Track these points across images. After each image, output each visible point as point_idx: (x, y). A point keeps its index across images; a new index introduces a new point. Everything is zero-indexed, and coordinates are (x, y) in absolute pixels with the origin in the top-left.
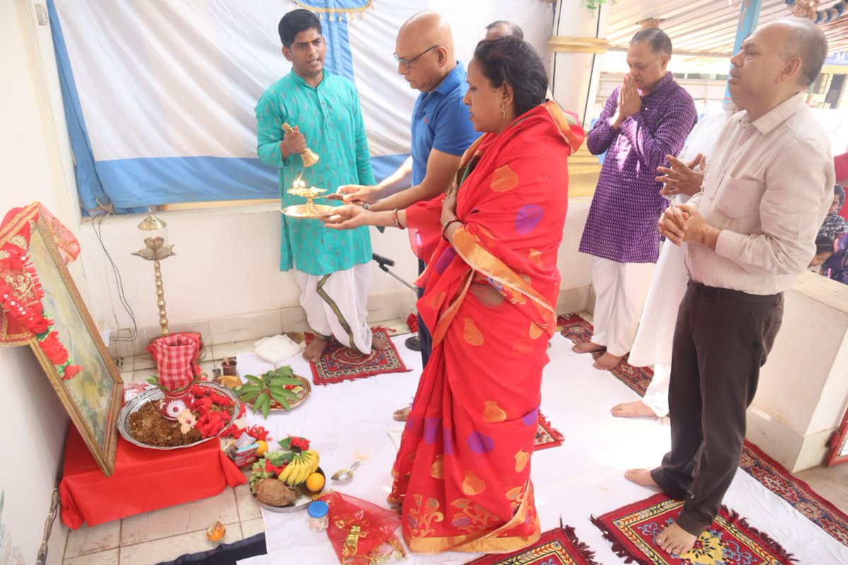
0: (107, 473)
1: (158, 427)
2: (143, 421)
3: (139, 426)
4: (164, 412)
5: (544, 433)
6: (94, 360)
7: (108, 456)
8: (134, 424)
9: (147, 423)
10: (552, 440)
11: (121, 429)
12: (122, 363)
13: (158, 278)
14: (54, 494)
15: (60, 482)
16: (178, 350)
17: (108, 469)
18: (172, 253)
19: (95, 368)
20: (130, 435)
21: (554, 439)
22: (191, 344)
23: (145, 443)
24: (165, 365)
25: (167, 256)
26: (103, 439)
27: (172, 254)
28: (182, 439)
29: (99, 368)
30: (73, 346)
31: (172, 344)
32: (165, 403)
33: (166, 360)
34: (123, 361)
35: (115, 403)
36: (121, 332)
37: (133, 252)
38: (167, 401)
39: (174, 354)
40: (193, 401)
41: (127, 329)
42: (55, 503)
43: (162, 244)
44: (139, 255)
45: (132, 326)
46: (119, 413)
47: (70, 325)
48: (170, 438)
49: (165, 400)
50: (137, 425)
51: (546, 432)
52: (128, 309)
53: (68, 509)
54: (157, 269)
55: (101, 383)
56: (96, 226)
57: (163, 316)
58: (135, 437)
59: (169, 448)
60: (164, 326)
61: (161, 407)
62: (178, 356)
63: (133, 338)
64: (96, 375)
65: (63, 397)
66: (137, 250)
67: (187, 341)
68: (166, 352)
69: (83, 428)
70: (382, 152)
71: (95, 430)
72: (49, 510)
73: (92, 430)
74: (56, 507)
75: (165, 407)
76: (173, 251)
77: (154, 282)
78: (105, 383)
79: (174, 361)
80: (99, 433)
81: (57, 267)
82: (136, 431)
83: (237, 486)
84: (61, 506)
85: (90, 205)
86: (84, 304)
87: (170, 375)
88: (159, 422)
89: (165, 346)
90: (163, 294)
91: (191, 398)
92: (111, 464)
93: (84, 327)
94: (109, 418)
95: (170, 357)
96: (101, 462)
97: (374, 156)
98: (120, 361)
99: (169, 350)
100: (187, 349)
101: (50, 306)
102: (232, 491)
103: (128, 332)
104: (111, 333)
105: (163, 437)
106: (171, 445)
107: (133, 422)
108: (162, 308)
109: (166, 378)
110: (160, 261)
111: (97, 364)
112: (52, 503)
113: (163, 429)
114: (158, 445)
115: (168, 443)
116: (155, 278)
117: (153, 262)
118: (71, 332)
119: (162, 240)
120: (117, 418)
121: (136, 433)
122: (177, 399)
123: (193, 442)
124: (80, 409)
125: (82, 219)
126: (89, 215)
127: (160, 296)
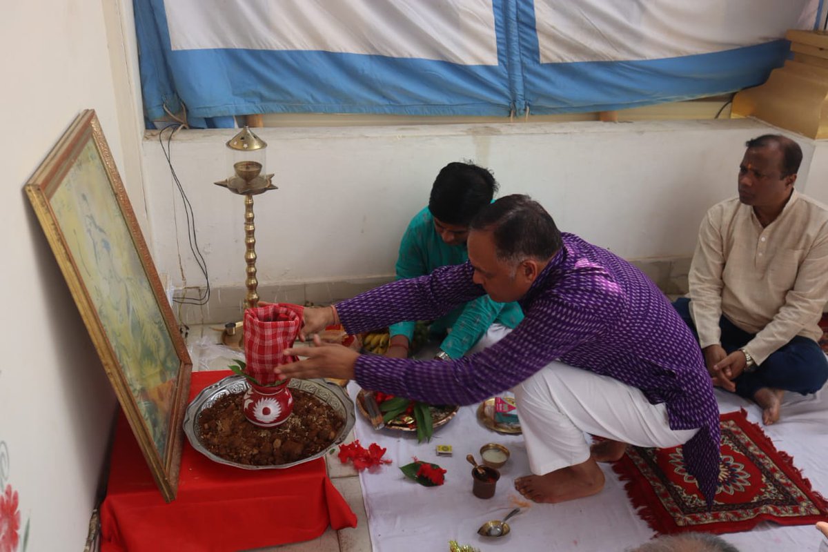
0: (168, 496)
1: (240, 434)
2: (219, 423)
3: (213, 430)
4: (250, 412)
5: (801, 499)
6: (157, 331)
7: (170, 471)
8: (206, 426)
9: (223, 426)
10: (815, 512)
11: (189, 430)
12: (187, 334)
13: (250, 221)
14: (92, 518)
15: (103, 501)
16: (274, 327)
17: (170, 491)
18: (271, 185)
19: (158, 341)
20: (200, 441)
21: (820, 511)
22: (293, 319)
23: (221, 456)
24: (256, 348)
25: (265, 190)
26: (164, 444)
27: (272, 187)
28: (272, 455)
29: (162, 342)
30: (131, 309)
31: (266, 318)
32: (251, 401)
33: (257, 340)
34: (188, 331)
35: (181, 392)
36: (188, 290)
37: (217, 181)
38: (256, 398)
39: (269, 332)
40: (290, 401)
41: (197, 288)
42: (94, 532)
43: (259, 171)
44: (226, 186)
45: (203, 284)
46: (186, 407)
47: (128, 278)
48: (255, 452)
49: (252, 397)
50: (210, 428)
51: (805, 497)
52: (201, 261)
53: (110, 540)
54: (249, 207)
55: (164, 363)
56: (165, 143)
57: (251, 275)
58: (207, 444)
59: (255, 468)
60: (252, 288)
61: (246, 406)
62: (274, 336)
63: (203, 301)
64: (158, 351)
65: (117, 384)
66: (222, 179)
67: (287, 313)
68: (257, 329)
69: (140, 431)
70: (560, 57)
71: (154, 431)
72: (84, 541)
73: (151, 432)
74: (95, 538)
75: (252, 406)
76: (273, 183)
77: (244, 226)
78: (169, 364)
79: (269, 343)
80: (158, 435)
81: (116, 195)
82: (208, 436)
83: (343, 527)
84: (101, 536)
85: (157, 113)
86: (148, 251)
87: (262, 362)
88: (241, 427)
89: (257, 320)
90: (254, 243)
91: (289, 397)
92: (173, 483)
93: (146, 284)
94: (173, 414)
95: (263, 337)
96: (161, 480)
97: (548, 62)
98: (184, 330)
99: (262, 327)
100: (288, 326)
101: (105, 250)
102: (335, 535)
103: (197, 292)
104: (175, 291)
105: (248, 451)
106: (258, 463)
107: (205, 423)
108: (251, 262)
109: (256, 366)
110: (254, 197)
111: (160, 336)
112: (90, 530)
113: (247, 438)
114: (239, 461)
115: (254, 460)
116: (244, 221)
117: (244, 197)
118: (129, 289)
119: (259, 166)
120: (184, 415)
121: (208, 440)
122: (269, 397)
123: (287, 462)
124: (137, 400)
125: (145, 133)
126: (156, 129)
127: (251, 247)
